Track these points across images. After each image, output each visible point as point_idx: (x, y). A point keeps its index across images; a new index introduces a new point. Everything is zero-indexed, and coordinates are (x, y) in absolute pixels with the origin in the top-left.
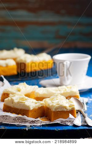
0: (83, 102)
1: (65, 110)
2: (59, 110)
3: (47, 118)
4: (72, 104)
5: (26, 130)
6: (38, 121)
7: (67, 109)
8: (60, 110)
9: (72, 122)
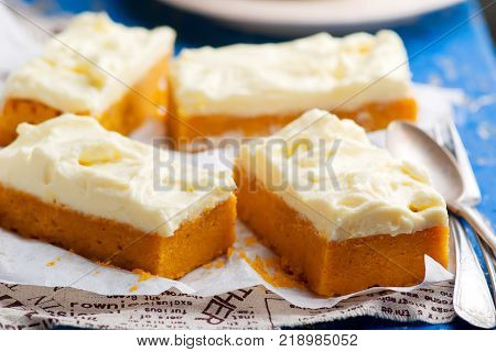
0: (449, 144)
1: (394, 230)
6: (247, 293)
7: (403, 225)
8: (364, 235)
9: (442, 298)
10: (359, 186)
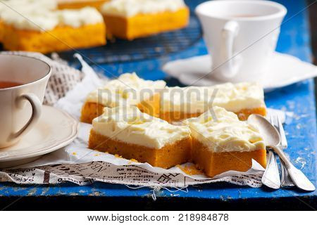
0: (277, 126)
1: (241, 149)
2: (228, 150)
3: (197, 166)
4: (257, 134)
5: (151, 198)
6: (177, 174)
7: (246, 148)
9: (259, 179)
10: (227, 131)
